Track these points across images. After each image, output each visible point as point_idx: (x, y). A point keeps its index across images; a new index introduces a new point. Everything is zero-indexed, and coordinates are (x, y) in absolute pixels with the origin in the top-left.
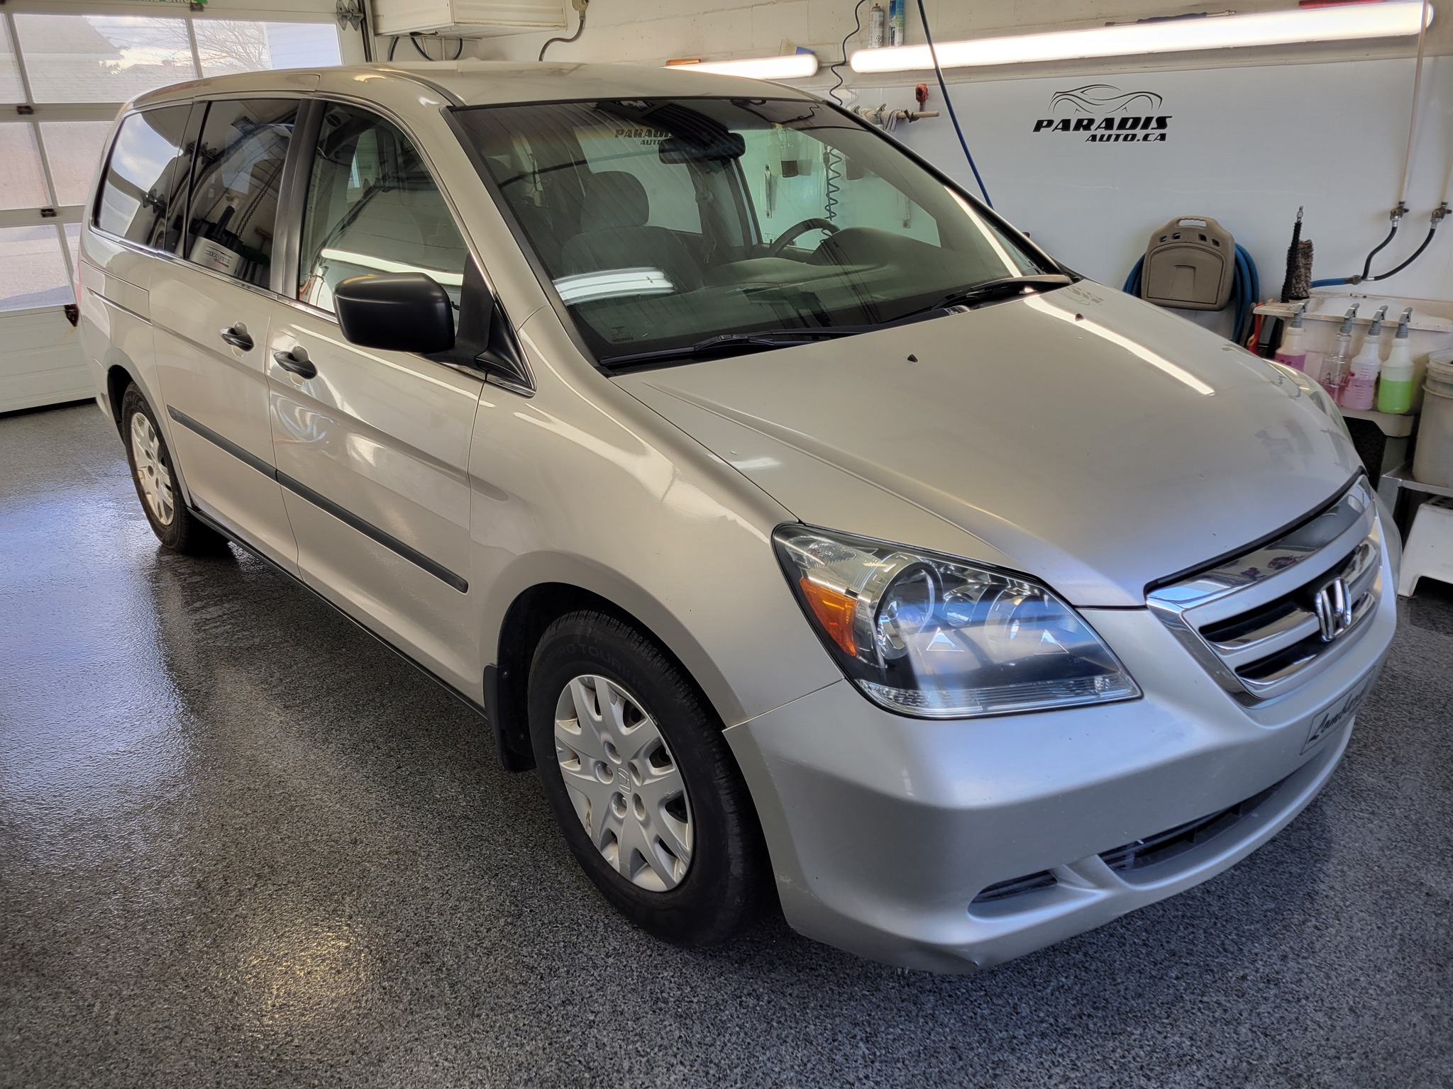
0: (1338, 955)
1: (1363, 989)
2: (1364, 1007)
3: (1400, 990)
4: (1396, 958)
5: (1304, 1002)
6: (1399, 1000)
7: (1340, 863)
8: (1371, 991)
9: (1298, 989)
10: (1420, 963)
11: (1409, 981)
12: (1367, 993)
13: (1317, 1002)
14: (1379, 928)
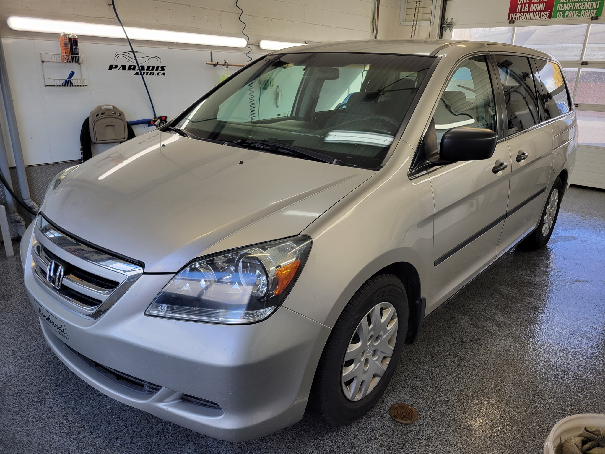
0: (43, 425)
1: (22, 426)
2: (13, 423)
3: (14, 438)
4: (31, 444)
5: (26, 407)
6: (9, 436)
7: (100, 447)
8: (19, 428)
9: (33, 407)
10: (24, 451)
11: (17, 443)
12: (19, 427)
13: (24, 411)
14: (51, 445)
